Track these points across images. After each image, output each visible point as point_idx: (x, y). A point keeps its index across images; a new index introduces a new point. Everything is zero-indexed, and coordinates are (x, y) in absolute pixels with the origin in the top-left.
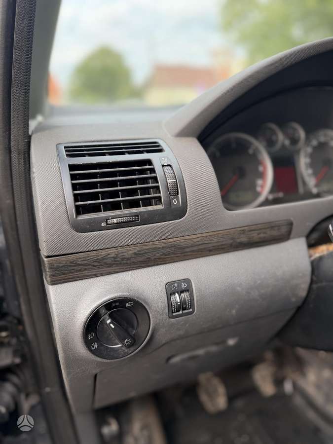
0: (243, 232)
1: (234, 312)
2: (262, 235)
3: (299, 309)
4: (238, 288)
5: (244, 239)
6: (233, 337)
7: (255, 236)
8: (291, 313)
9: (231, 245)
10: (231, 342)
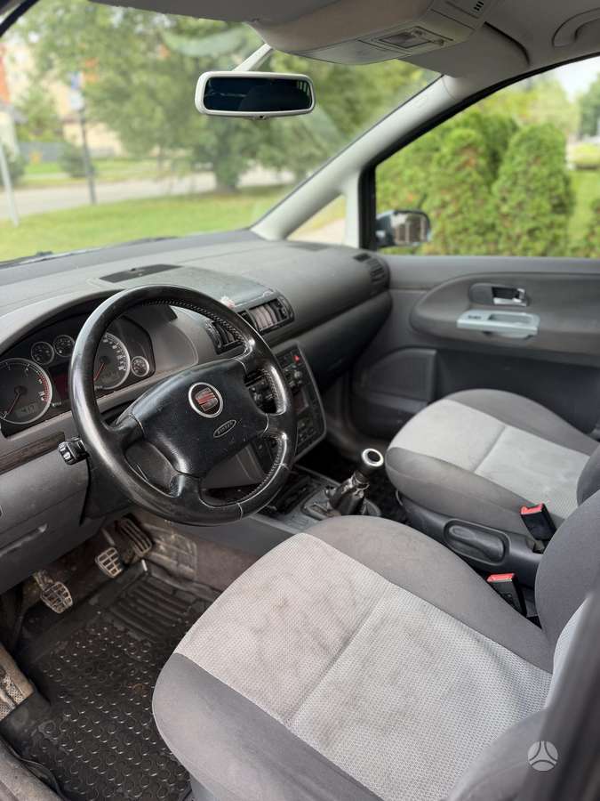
0: (26, 450)
1: (33, 505)
2: (41, 448)
3: (89, 489)
4: (32, 489)
5: (28, 454)
6: (42, 525)
7: (36, 450)
8: (85, 492)
9: (19, 462)
10: (42, 530)
